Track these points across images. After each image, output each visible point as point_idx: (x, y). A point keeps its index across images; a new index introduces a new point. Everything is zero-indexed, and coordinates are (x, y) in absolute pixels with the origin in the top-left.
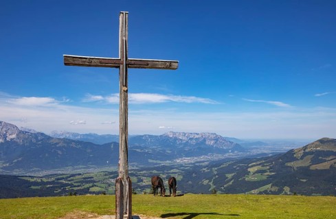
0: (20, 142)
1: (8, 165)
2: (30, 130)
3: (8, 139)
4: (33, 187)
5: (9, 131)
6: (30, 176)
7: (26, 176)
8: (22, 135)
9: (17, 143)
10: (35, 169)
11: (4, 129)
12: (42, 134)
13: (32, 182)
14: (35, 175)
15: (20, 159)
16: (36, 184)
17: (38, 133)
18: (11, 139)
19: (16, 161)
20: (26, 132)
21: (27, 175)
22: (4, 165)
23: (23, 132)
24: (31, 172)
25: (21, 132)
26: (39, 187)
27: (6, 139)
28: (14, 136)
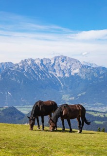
0: (83, 76)
1: (73, 98)
2: (93, 64)
3: (72, 74)
4: (97, 122)
5: (73, 66)
6: (93, 111)
7: (90, 111)
8: (84, 70)
9: (80, 77)
10: (98, 104)
11: (69, 64)
12: (104, 68)
13: (96, 117)
14: (98, 110)
15: (84, 93)
16: (99, 119)
17: (100, 67)
18: (75, 74)
19: (80, 95)
20: (88, 67)
21: (91, 109)
22: (71, 99)
23: (85, 67)
24: (94, 107)
25: (83, 67)
26: (102, 123)
27: (70, 74)
28: (77, 71)
